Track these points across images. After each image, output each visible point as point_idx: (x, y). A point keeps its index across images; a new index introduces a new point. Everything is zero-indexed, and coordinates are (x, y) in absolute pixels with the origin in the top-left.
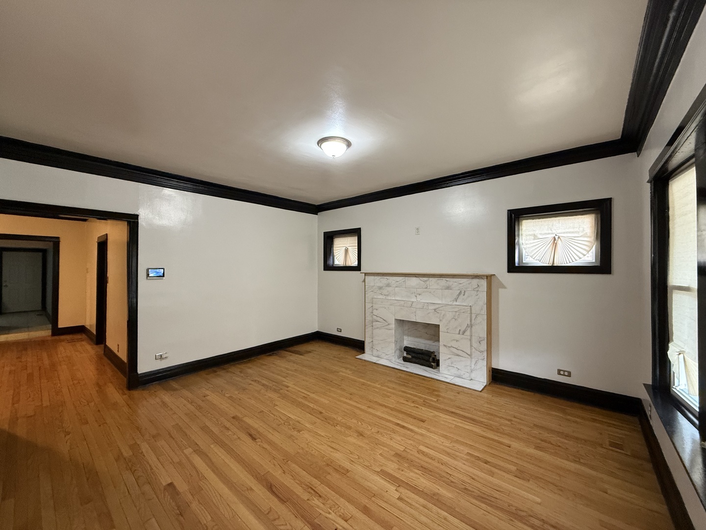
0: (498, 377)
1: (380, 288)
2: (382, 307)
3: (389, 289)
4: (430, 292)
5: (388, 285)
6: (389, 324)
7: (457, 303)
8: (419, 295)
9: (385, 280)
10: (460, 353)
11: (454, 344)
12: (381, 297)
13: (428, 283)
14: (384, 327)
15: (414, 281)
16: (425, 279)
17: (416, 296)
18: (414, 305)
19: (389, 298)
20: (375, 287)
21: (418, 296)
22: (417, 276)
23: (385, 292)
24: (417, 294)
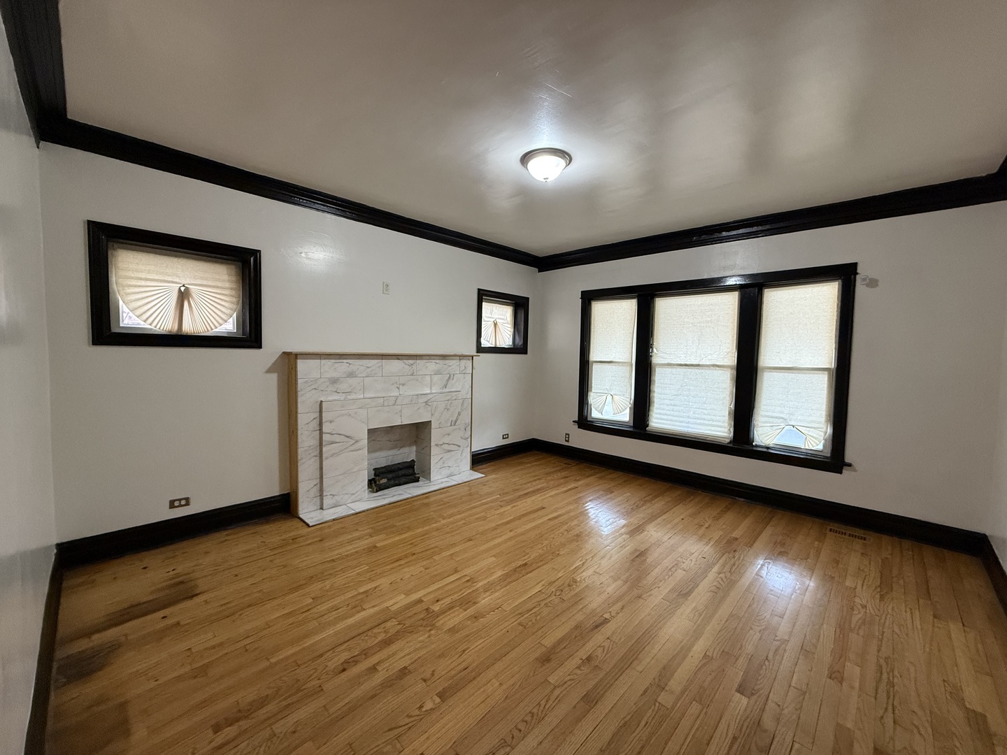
0: (479, 460)
1: (334, 381)
2: (343, 415)
3: (353, 381)
4: (417, 380)
5: (351, 375)
6: (357, 441)
7: (447, 390)
8: (403, 385)
9: (343, 367)
10: (451, 447)
11: (446, 440)
12: (336, 397)
13: (414, 366)
14: (349, 449)
15: (396, 365)
16: (411, 362)
17: (398, 388)
18: (399, 402)
19: (353, 396)
20: (322, 380)
21: (401, 386)
22: (399, 357)
23: (343, 386)
24: (400, 384)
